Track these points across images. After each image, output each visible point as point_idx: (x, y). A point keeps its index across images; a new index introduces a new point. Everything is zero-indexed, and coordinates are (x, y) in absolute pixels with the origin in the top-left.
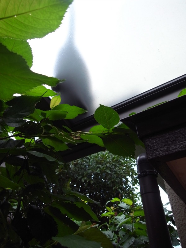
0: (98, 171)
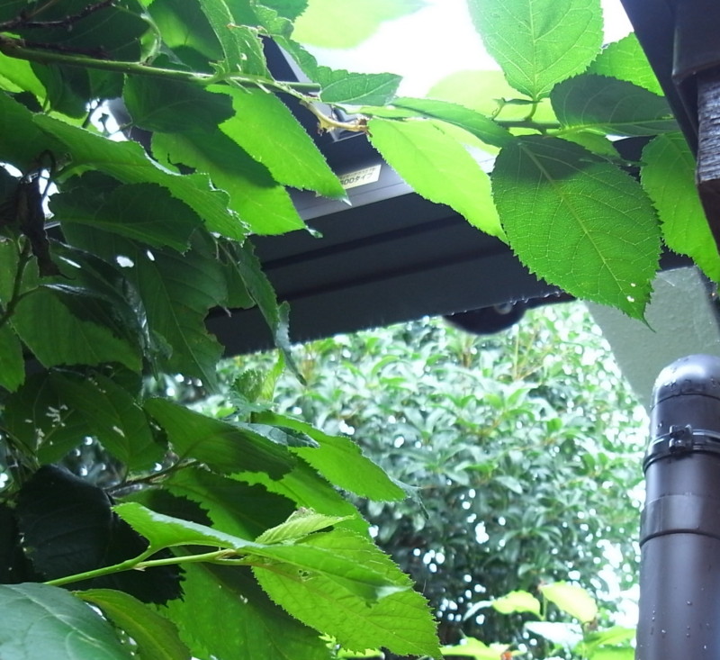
0: (459, 473)
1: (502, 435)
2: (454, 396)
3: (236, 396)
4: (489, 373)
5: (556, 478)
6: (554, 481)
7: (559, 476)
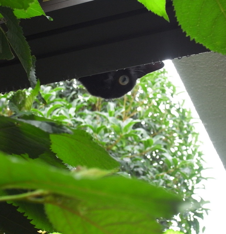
1: (119, 149)
2: (93, 126)
3: (13, 106)
4: (113, 114)
5: (148, 173)
6: (148, 175)
7: (150, 173)
